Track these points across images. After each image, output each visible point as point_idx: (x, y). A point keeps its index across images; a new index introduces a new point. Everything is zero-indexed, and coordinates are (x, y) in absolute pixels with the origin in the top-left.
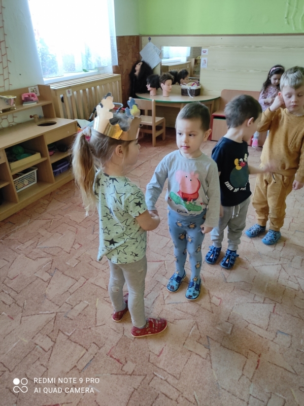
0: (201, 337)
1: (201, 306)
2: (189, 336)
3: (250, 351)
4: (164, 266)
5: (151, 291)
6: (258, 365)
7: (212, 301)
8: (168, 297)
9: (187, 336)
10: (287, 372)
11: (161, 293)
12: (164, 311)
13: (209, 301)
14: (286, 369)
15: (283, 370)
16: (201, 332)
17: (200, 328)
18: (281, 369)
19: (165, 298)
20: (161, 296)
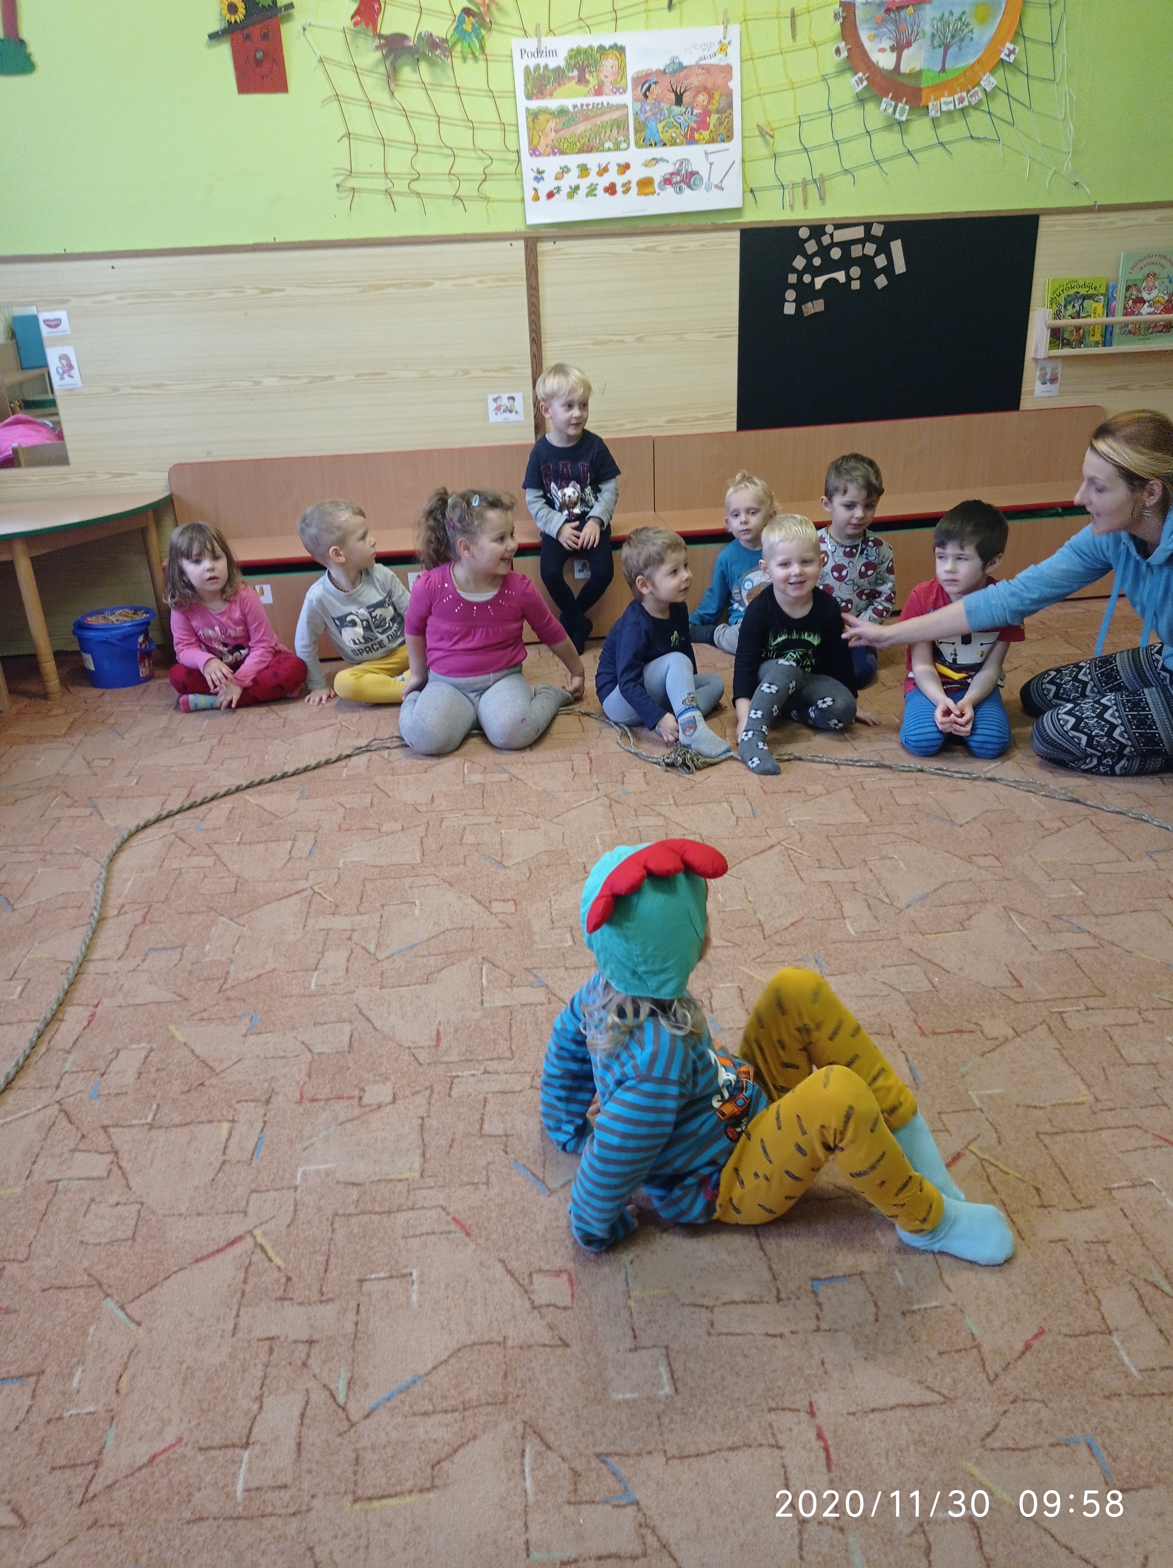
0: (575, 1473)
1: (510, 1343)
2: (531, 1499)
3: (772, 1417)
4: (258, 1257)
5: (260, 1399)
6: (826, 1450)
7: (538, 1302)
8: (350, 1384)
9: (520, 1509)
10: (918, 1412)
11: (312, 1384)
12: (368, 1456)
13: (528, 1305)
14: (910, 1406)
15: (906, 1413)
16: (567, 1451)
17: (551, 1438)
18: (899, 1413)
19: (341, 1399)
20: (319, 1397)
